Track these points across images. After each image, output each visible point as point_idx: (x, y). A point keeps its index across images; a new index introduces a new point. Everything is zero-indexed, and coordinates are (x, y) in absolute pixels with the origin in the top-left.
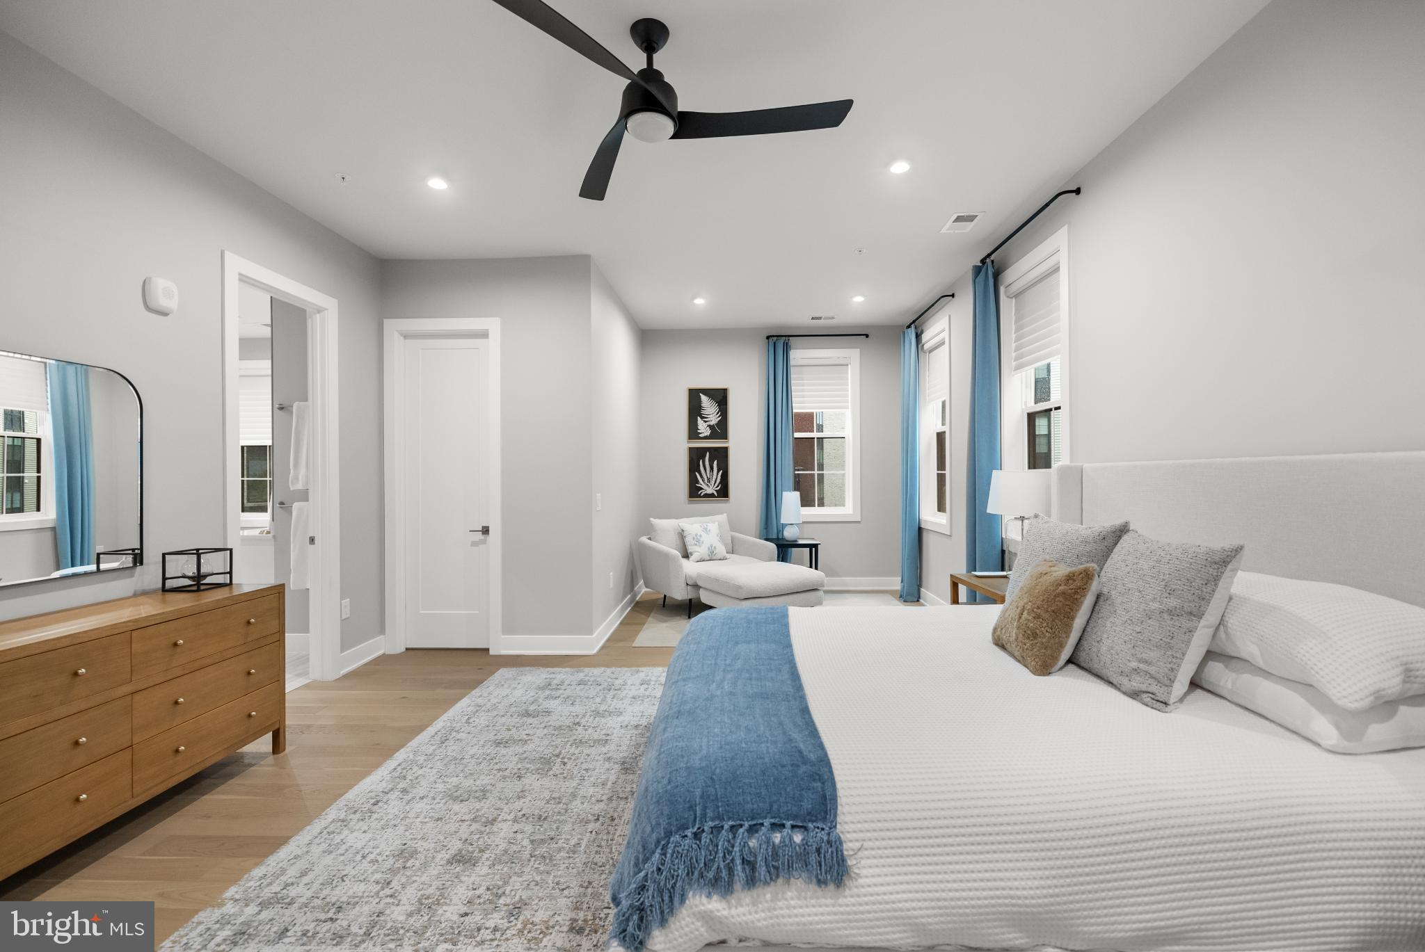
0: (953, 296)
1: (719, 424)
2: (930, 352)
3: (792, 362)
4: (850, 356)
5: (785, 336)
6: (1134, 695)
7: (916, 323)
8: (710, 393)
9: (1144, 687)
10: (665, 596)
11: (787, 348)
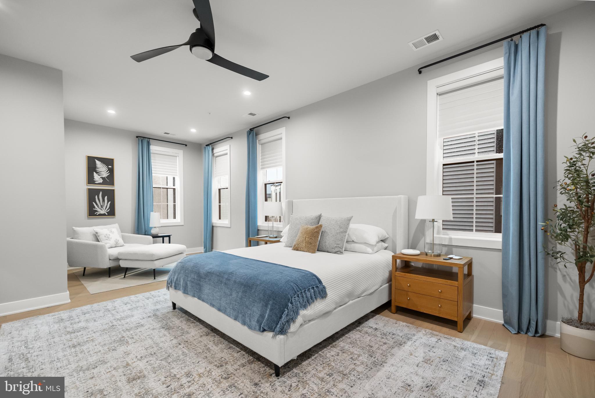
0: (232, 138)
1: (108, 177)
2: (216, 157)
3: (151, 151)
4: (179, 153)
5: (148, 138)
6: (335, 253)
7: (212, 144)
8: (102, 160)
9: (338, 250)
10: (85, 268)
11: (149, 144)
